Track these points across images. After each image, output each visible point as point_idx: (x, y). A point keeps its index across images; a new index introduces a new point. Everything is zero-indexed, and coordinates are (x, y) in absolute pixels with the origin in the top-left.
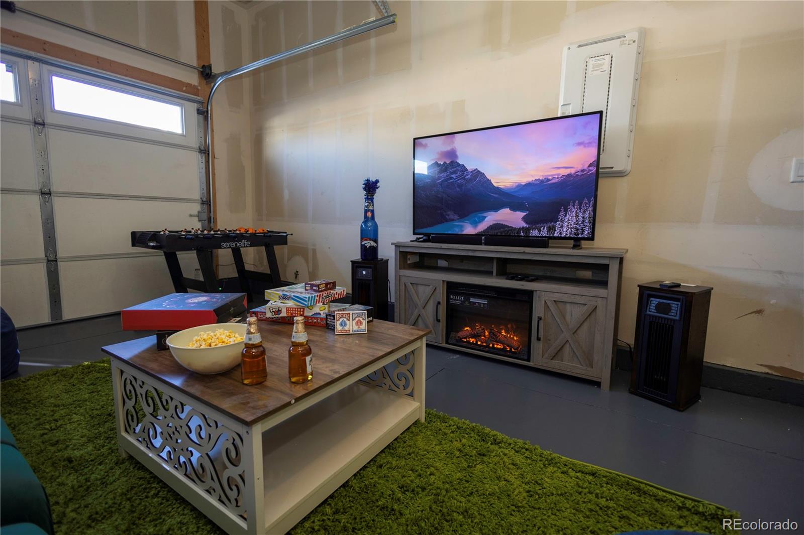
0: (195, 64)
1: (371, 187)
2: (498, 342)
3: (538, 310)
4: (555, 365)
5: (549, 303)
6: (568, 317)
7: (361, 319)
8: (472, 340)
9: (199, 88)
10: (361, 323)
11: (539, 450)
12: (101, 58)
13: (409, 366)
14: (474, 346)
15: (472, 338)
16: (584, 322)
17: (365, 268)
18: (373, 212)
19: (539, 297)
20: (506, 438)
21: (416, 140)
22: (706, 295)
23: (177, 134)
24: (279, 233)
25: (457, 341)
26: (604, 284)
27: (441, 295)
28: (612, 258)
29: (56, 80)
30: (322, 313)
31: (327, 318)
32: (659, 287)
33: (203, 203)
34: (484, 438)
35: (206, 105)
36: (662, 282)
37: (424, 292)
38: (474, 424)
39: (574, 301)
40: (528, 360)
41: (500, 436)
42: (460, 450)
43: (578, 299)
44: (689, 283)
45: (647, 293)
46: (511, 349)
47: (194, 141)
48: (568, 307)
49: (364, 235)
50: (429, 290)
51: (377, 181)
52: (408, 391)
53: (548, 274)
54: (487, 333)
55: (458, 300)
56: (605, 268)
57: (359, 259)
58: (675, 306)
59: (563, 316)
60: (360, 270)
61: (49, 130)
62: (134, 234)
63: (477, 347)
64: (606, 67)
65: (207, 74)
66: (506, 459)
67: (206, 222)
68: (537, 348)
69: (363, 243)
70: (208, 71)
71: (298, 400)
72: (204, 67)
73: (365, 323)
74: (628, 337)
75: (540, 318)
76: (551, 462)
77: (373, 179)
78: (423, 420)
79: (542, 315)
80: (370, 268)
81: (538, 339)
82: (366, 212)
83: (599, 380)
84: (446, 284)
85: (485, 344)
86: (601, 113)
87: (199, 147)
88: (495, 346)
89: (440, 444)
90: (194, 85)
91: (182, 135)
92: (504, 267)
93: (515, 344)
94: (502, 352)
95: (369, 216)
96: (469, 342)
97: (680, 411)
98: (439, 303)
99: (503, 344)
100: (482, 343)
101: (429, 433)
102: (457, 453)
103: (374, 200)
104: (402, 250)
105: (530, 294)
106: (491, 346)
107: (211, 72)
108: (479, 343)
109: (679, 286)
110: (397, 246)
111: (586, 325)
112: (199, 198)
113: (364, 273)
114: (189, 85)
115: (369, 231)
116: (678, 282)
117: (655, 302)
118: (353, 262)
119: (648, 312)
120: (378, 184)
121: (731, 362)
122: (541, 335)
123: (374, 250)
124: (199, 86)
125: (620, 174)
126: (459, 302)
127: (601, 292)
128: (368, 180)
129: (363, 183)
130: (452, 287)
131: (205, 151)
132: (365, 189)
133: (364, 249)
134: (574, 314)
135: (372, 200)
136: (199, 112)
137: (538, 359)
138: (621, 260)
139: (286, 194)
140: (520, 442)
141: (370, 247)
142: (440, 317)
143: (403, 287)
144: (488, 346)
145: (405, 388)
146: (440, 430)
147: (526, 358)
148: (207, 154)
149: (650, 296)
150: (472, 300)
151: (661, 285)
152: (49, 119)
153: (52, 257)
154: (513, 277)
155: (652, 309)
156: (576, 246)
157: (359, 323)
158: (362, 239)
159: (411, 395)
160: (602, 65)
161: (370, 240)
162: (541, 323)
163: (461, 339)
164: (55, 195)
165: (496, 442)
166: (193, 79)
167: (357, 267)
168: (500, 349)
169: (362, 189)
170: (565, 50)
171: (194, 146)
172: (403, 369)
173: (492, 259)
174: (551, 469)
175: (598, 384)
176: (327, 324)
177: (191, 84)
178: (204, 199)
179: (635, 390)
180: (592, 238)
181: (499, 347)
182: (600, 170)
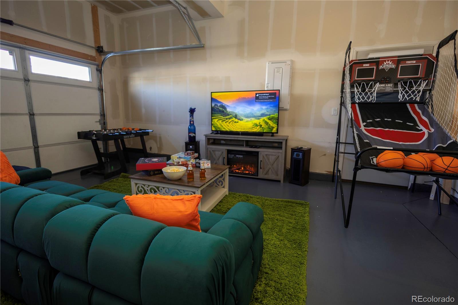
0: (93, 45)
1: (192, 111)
2: (247, 171)
3: (261, 158)
4: (266, 177)
5: (264, 155)
6: (270, 160)
7: (208, 163)
8: (237, 171)
9: (96, 57)
10: (209, 164)
11: (263, 198)
12: (51, 45)
13: (223, 178)
14: (238, 173)
15: (237, 170)
16: (275, 161)
17: (191, 145)
18: (193, 121)
19: (261, 154)
20: (253, 196)
21: (212, 93)
22: (309, 150)
23: (87, 82)
24: (145, 130)
25: (231, 171)
26: (281, 148)
27: (225, 155)
28: (283, 140)
29: (32, 57)
30: (193, 162)
31: (196, 164)
32: (296, 148)
33: (101, 115)
34: (248, 197)
35: (100, 67)
36: (298, 147)
37: (218, 154)
38: (244, 194)
39: (272, 154)
40: (258, 176)
41: (252, 196)
42: (242, 200)
43: (274, 154)
44: (305, 147)
45: (293, 150)
46: (251, 173)
47: (96, 85)
48: (270, 156)
49: (190, 131)
50: (220, 153)
51: (195, 109)
52: (223, 186)
53: (263, 145)
54: (242, 168)
55: (231, 156)
56: (281, 143)
57: (188, 141)
58: (301, 154)
59: (269, 160)
60: (188, 146)
61: (31, 83)
62: (79, 133)
63: (239, 173)
64: (281, 72)
65: (101, 51)
66: (255, 200)
67: (103, 124)
68: (260, 171)
69: (190, 135)
70: (101, 49)
71: (207, 183)
72: (98, 47)
73: (210, 164)
74: (288, 166)
75: (261, 161)
76: (267, 200)
77: (193, 108)
78: (228, 195)
79: (262, 160)
80: (194, 145)
81: (261, 168)
82: (190, 121)
83: (280, 180)
84: (226, 150)
85: (242, 172)
86: (279, 90)
87: (98, 87)
88: (246, 172)
89: (235, 199)
90: (94, 56)
91: (90, 82)
92: (248, 143)
93: (253, 171)
94: (248, 174)
95: (192, 124)
96: (236, 172)
97: (302, 186)
98: (224, 158)
99: (248, 171)
100: (241, 171)
101: (231, 197)
102: (241, 201)
103: (194, 116)
104: (208, 137)
105: (258, 152)
106: (244, 172)
107: (103, 50)
108: (240, 172)
109: (302, 148)
110: (206, 136)
111: (276, 162)
112: (99, 113)
113: (191, 147)
114: (91, 56)
115: (192, 129)
116: (302, 147)
117: (295, 153)
118: (186, 143)
119: (294, 157)
120: (195, 110)
121: (318, 171)
122: (262, 167)
123: (194, 137)
124: (96, 56)
125: (286, 110)
126: (232, 157)
127: (280, 151)
128: (191, 108)
129: (189, 109)
130: (229, 152)
131: (101, 89)
132: (190, 112)
133: (190, 137)
134: (272, 158)
135: (193, 116)
136: (97, 70)
137: (261, 175)
138: (286, 140)
139: (143, 110)
140: (258, 197)
141: (193, 136)
142: (225, 163)
143: (209, 152)
144: (243, 172)
145: (222, 185)
146: (234, 196)
147: (256, 175)
148: (102, 91)
149: (294, 151)
150: (237, 156)
151: (297, 148)
152: (30, 78)
153: (36, 146)
154: (252, 147)
155: (295, 156)
156: (272, 136)
157: (208, 165)
158: (189, 133)
159: (224, 187)
160: (279, 71)
161: (193, 133)
162: (262, 162)
163: (233, 171)
164: (36, 115)
165: (251, 197)
166: (93, 53)
167: (188, 145)
168: (247, 173)
169: (188, 112)
170: (267, 63)
171: (96, 87)
172: (221, 179)
173: (244, 140)
174: (267, 201)
175: (280, 181)
176: (196, 166)
177: (92, 56)
178: (102, 113)
179: (291, 182)
180: (277, 133)
181: (247, 172)
182: (280, 108)
